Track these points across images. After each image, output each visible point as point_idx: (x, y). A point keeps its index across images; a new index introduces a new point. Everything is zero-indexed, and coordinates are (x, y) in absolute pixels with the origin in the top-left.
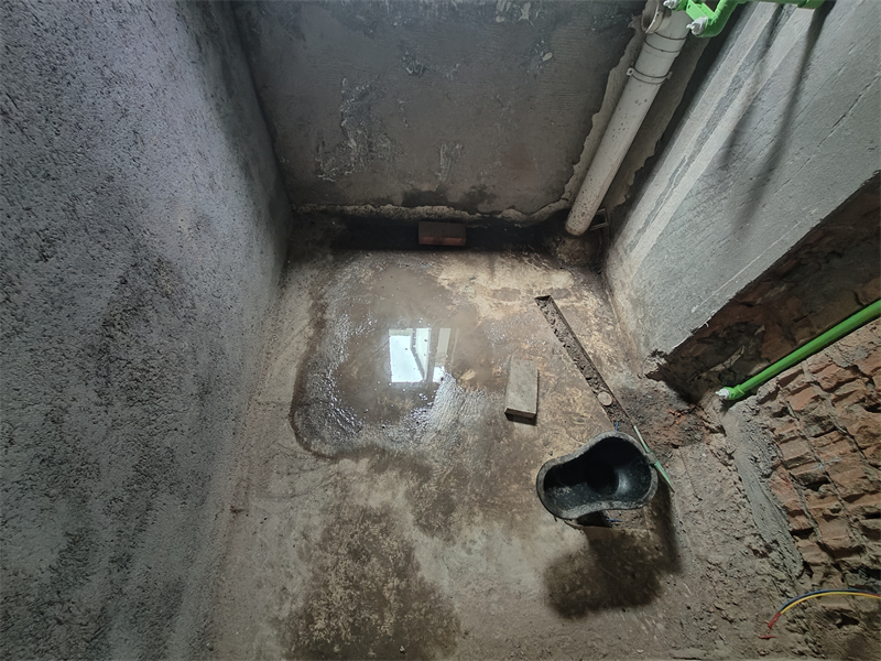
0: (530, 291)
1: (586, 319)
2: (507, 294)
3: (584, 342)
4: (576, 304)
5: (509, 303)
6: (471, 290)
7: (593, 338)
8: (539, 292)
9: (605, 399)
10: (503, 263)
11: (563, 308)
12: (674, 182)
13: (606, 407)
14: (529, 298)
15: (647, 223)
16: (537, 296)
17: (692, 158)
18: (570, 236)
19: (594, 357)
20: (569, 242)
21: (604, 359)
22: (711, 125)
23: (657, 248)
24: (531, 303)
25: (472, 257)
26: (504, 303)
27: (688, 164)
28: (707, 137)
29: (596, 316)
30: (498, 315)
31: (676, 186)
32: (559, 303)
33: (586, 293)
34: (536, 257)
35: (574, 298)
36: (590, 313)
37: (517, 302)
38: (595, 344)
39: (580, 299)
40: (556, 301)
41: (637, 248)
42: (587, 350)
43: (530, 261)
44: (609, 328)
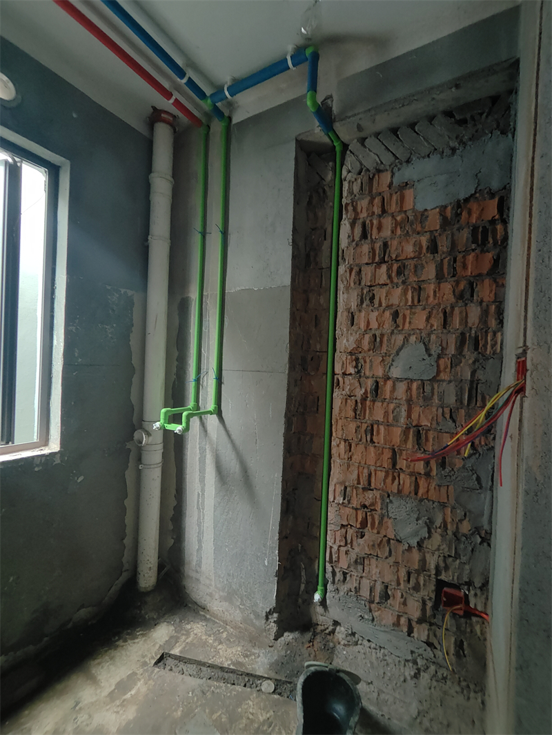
0: (145, 664)
1: (205, 644)
2: (123, 687)
3: (217, 661)
4: (189, 640)
5: (133, 692)
6: (82, 717)
7: (221, 653)
8: (153, 658)
9: (268, 686)
10: (99, 664)
11: (181, 652)
12: (200, 508)
13: (274, 692)
14: (146, 671)
15: (200, 541)
16: (153, 662)
17: (203, 490)
18: (147, 593)
19: (233, 663)
20: (149, 599)
21: (241, 659)
22: (202, 471)
23: (217, 550)
24: (153, 672)
26: (128, 696)
27: (203, 494)
28: (204, 477)
29: (210, 636)
30: (131, 713)
31: (203, 509)
32: (176, 651)
33: (188, 627)
34: (128, 634)
35: (184, 637)
36: (204, 637)
37: (139, 684)
38: (227, 655)
39: (188, 634)
40: (172, 652)
41: (204, 561)
42: (226, 665)
43: (125, 641)
44: (225, 635)
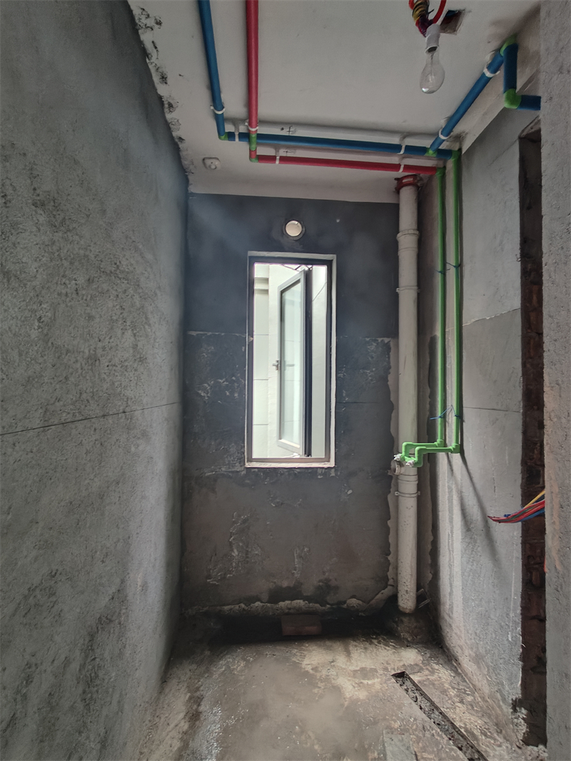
0: (386, 669)
1: (444, 692)
2: (365, 673)
3: (450, 715)
4: (431, 678)
5: (370, 682)
6: (333, 672)
7: (458, 710)
8: (394, 669)
10: (356, 646)
11: (419, 682)
14: (386, 675)
15: (451, 586)
16: (393, 673)
17: (452, 532)
19: (466, 730)
22: (451, 511)
23: (465, 600)
24: (389, 679)
25: (328, 643)
26: (365, 682)
27: (452, 535)
28: (452, 518)
29: (454, 688)
30: (362, 695)
31: (453, 551)
32: (416, 678)
33: (436, 667)
34: (384, 640)
35: (427, 672)
36: (446, 686)
37: (376, 680)
38: (464, 717)
39: (433, 672)
40: (412, 676)
41: (455, 609)
42: (457, 724)
43: (379, 642)
44: (470, 698)
